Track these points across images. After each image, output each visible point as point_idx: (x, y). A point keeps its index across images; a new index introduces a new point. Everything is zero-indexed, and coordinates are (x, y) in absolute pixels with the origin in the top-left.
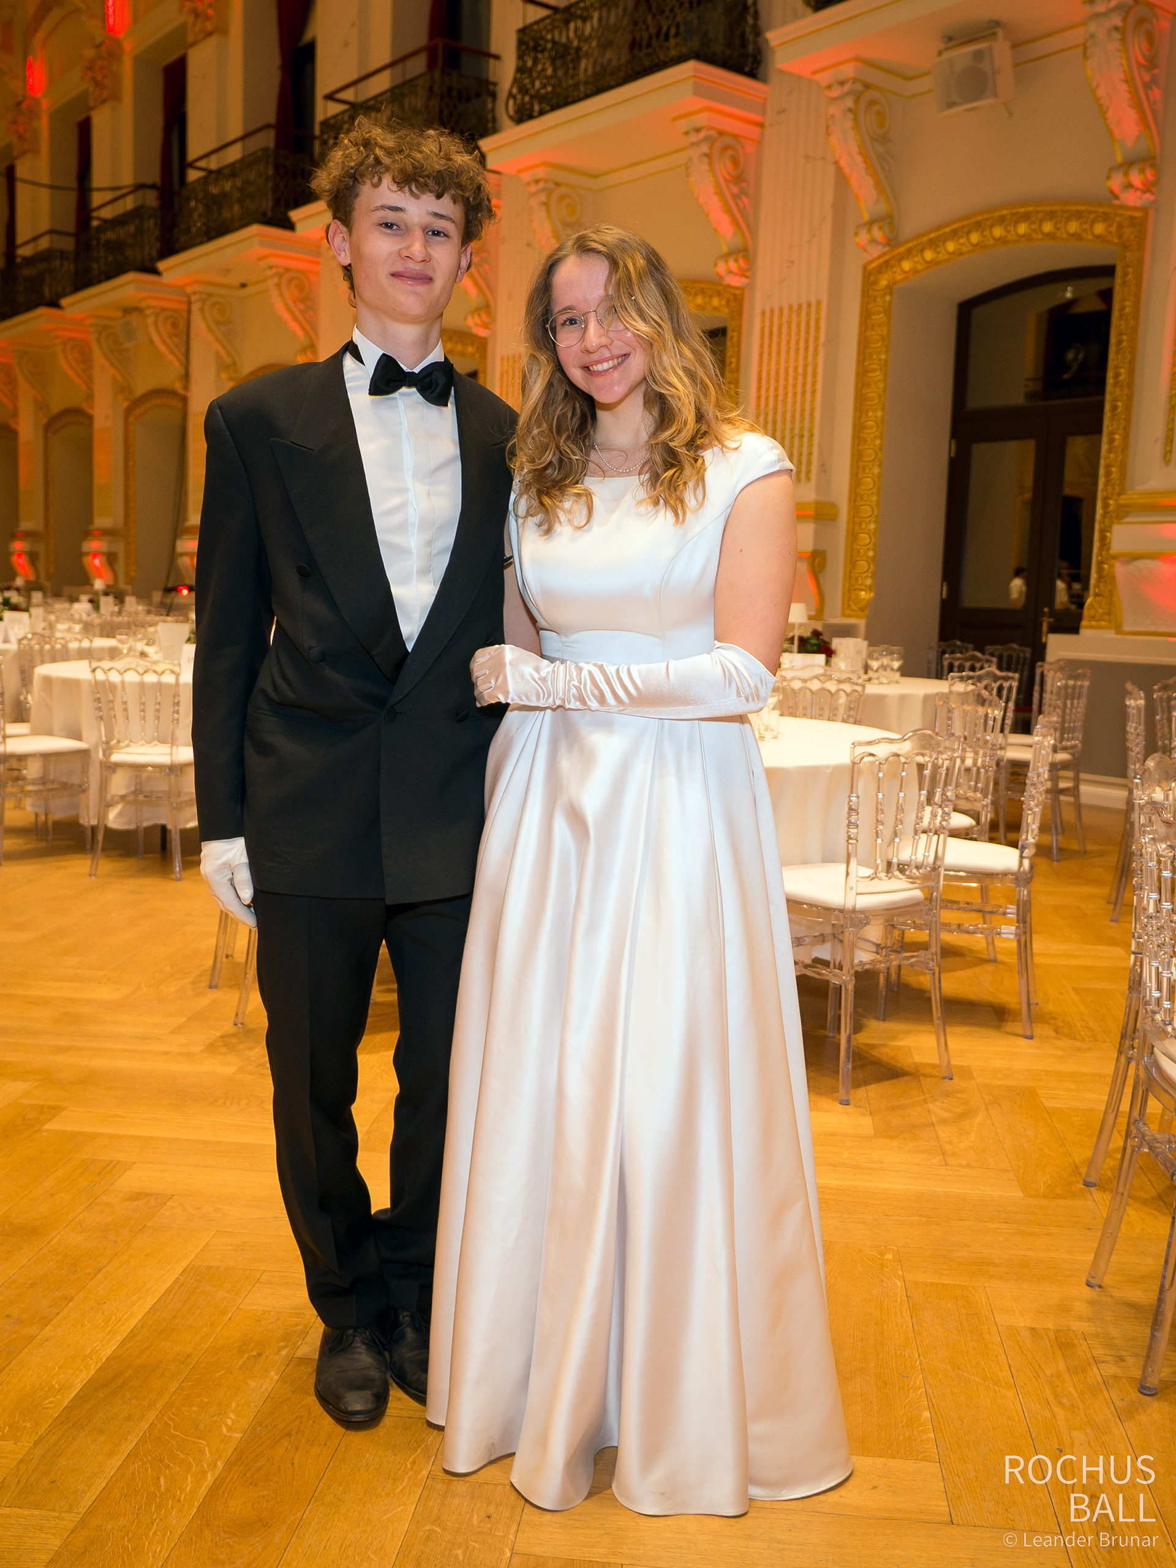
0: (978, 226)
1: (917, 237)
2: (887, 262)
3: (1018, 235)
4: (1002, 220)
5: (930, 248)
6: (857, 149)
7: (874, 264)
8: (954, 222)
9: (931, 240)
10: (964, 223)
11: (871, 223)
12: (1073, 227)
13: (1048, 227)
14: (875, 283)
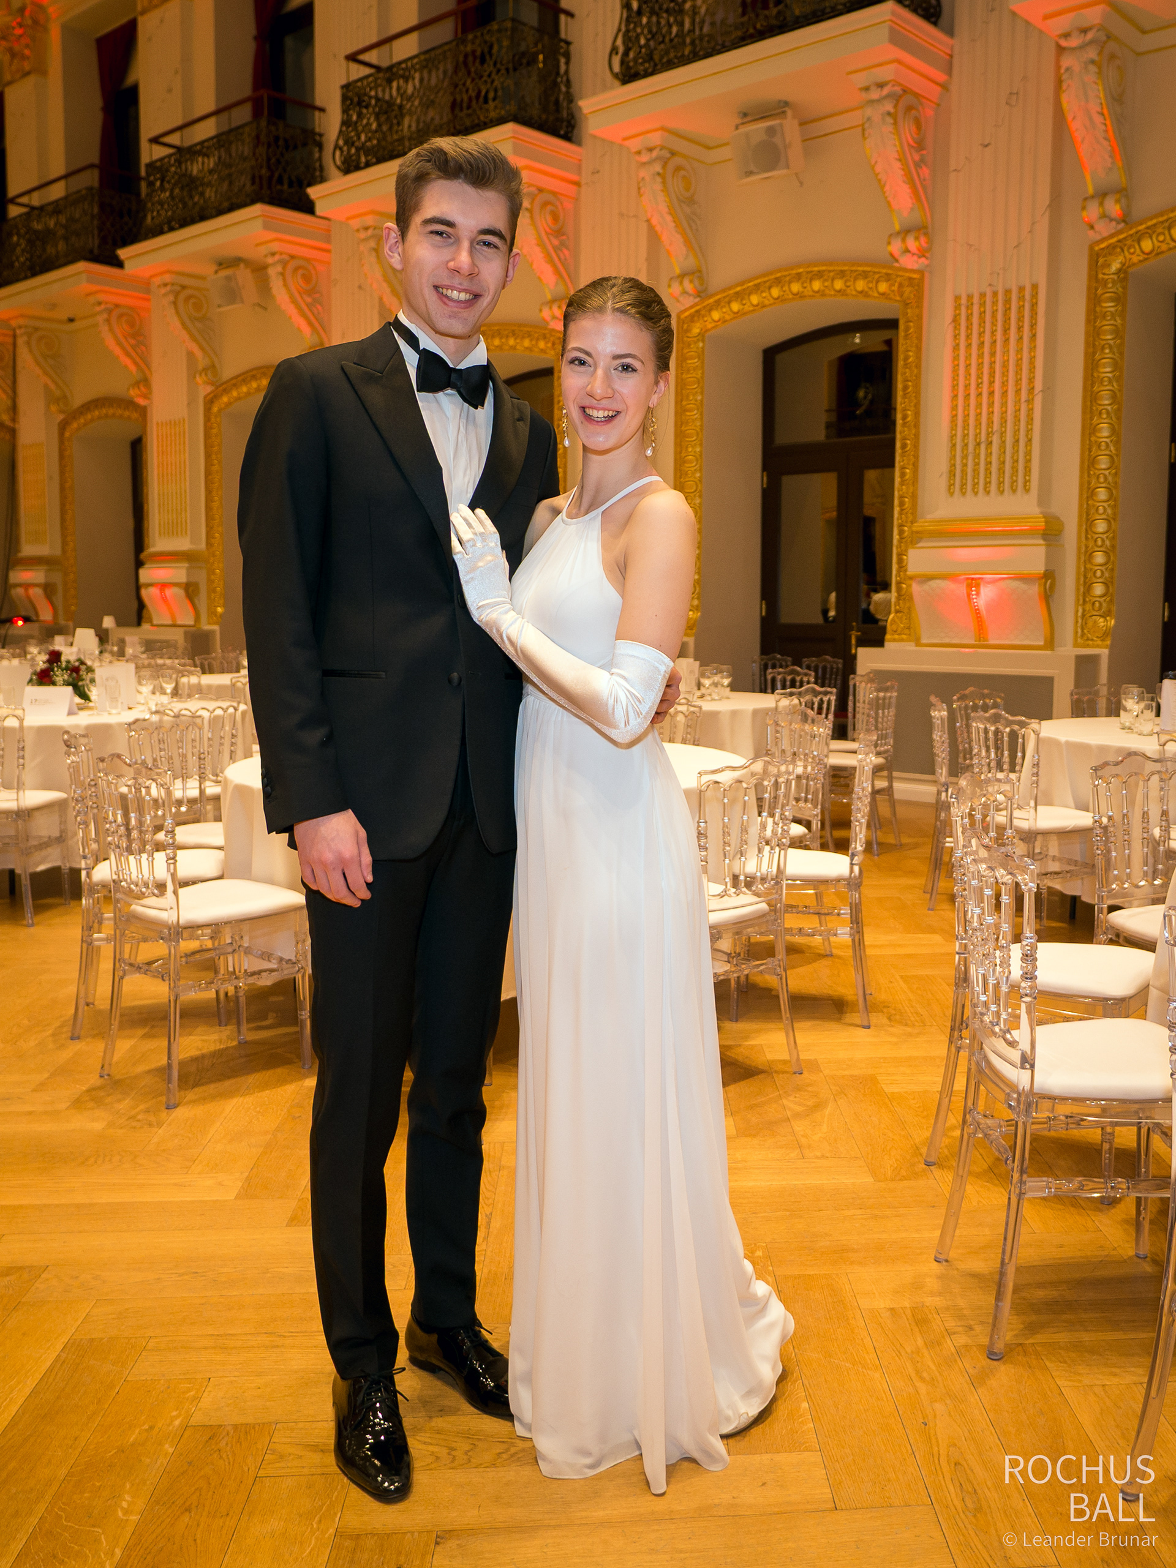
0: (778, 281)
1: (724, 290)
2: (698, 311)
3: (814, 291)
4: (799, 276)
5: (736, 300)
6: (666, 210)
7: (687, 314)
8: (757, 278)
9: (737, 293)
10: (766, 279)
11: (682, 276)
12: (861, 285)
13: (839, 284)
14: (688, 330)
